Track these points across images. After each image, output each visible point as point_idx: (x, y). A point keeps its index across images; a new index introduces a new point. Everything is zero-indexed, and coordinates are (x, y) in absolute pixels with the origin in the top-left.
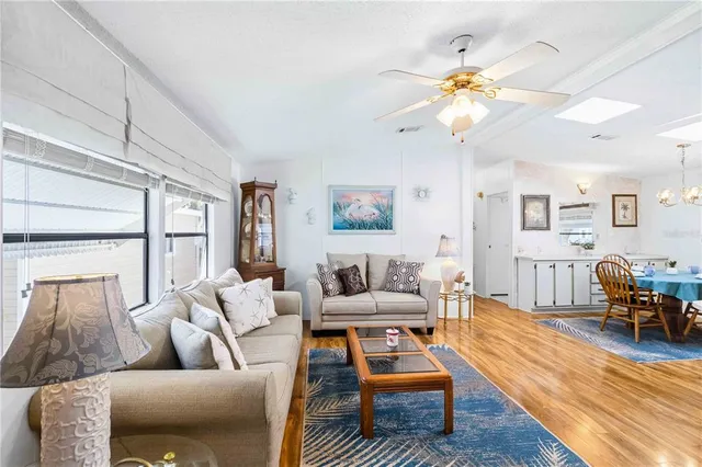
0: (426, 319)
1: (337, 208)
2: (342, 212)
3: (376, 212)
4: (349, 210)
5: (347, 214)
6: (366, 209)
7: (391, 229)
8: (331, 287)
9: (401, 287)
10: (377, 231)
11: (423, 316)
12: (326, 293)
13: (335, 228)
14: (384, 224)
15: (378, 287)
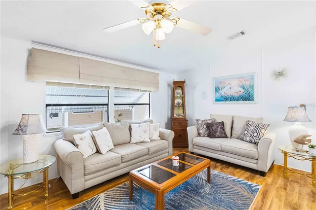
0: (257, 164)
1: (217, 89)
2: (220, 92)
3: (242, 90)
4: (224, 90)
5: (222, 92)
6: (235, 89)
7: (253, 100)
8: (201, 131)
9: (248, 139)
10: (242, 102)
11: (255, 161)
12: (199, 134)
13: (217, 100)
14: (247, 97)
15: (236, 136)
